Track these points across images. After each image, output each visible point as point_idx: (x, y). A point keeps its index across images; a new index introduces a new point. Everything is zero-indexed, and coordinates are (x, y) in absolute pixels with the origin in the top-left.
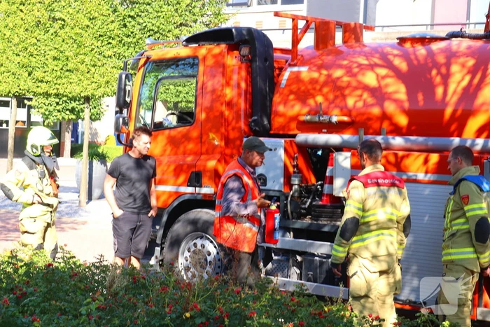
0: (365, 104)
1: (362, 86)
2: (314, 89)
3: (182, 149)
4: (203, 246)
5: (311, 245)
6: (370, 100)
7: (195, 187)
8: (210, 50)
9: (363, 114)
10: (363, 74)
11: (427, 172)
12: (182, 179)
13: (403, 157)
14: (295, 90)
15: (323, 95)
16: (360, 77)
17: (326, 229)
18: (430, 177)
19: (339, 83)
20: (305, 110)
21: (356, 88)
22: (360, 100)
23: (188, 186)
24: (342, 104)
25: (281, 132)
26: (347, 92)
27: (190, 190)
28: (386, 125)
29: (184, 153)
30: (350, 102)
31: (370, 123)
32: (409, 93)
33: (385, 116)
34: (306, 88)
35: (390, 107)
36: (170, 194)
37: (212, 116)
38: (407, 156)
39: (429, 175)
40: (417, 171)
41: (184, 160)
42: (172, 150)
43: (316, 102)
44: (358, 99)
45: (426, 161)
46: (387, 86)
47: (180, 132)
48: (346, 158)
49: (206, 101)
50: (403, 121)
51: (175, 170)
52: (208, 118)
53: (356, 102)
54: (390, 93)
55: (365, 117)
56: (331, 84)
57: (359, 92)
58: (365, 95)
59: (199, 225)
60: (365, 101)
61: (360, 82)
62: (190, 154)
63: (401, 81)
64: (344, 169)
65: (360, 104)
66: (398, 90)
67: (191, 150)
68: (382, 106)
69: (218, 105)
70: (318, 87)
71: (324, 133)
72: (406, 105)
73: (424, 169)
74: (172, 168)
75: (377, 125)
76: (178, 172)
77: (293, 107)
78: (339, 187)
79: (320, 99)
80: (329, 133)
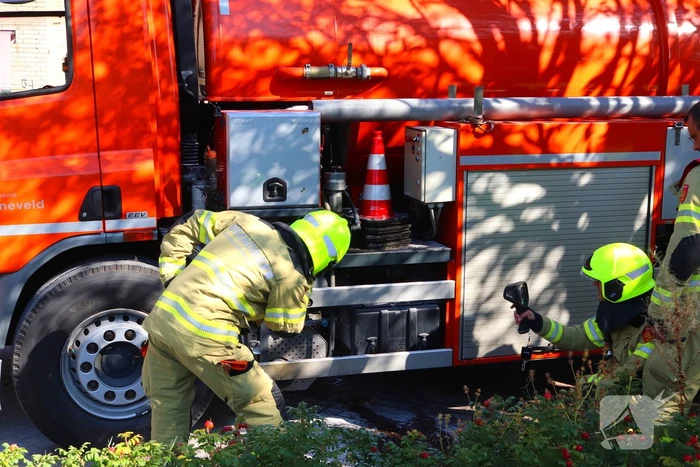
0: (407, 48)
1: (391, 16)
2: (299, 19)
3: (44, 143)
5: (386, 291)
6: (415, 40)
7: (104, 219)
9: (404, 63)
11: (588, 151)
12: (66, 205)
13: (551, 130)
14: (258, 20)
15: (321, 31)
17: (414, 260)
18: (594, 158)
21: (382, 20)
22: (396, 40)
23: (82, 219)
24: (362, 46)
25: (238, 99)
26: (366, 25)
27: (92, 226)
28: (445, 80)
29: (53, 150)
30: (378, 42)
31: (419, 77)
32: (476, 28)
33: (444, 66)
34: (280, 16)
35: (452, 52)
36: (31, 242)
37: (125, 72)
38: (559, 128)
39: (592, 155)
40: (575, 150)
41: (60, 165)
42: (14, 146)
43: (310, 43)
44: (390, 37)
45: (588, 134)
46: (436, 16)
47: (34, 107)
48: (448, 137)
50: (475, 72)
51: (41, 189)
52: (113, 75)
53: (388, 43)
54: (446, 29)
55: (409, 68)
56: (331, 11)
57: (389, 26)
58: (403, 32)
59: (123, 295)
60: (404, 41)
62: (70, 152)
63: (455, 11)
65: (396, 47)
67: (71, 144)
68: (436, 50)
69: (137, 46)
70: (306, 16)
71: (329, 96)
72: (478, 47)
73: (584, 146)
74: (33, 183)
75: (430, 81)
76: (50, 192)
77: (262, 51)
78: (435, 188)
79: (316, 38)
80: (336, 96)
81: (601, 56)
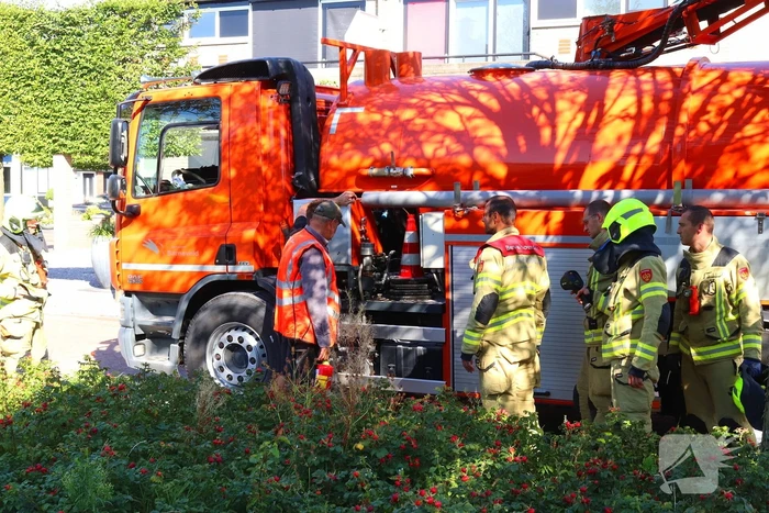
0: (449, 152)
1: (442, 129)
2: (377, 135)
3: (203, 217)
4: (241, 340)
6: (455, 147)
7: (227, 264)
8: (236, 89)
9: (448, 164)
10: (442, 115)
11: (548, 234)
12: (208, 254)
14: (351, 137)
15: (391, 143)
16: (438, 119)
17: (414, 310)
18: (552, 239)
19: (410, 127)
20: (368, 162)
21: (434, 133)
22: (441, 147)
23: (216, 264)
24: (417, 153)
25: (335, 190)
26: (423, 137)
27: (221, 268)
28: (477, 177)
29: (208, 221)
30: (429, 150)
31: (457, 175)
32: (505, 137)
33: (476, 166)
34: (366, 134)
35: (483, 155)
36: (192, 275)
37: (245, 174)
39: (551, 237)
40: (536, 232)
41: (208, 231)
42: (189, 218)
43: (381, 151)
44: (438, 145)
45: (547, 220)
46: (476, 128)
47: (200, 195)
48: (438, 220)
49: (236, 153)
51: (197, 243)
52: (239, 175)
53: (436, 150)
54: (481, 138)
55: (449, 168)
56: (400, 128)
57: (439, 137)
58: (448, 141)
59: (236, 313)
60: (447, 148)
61: (438, 125)
62: (215, 223)
63: (492, 123)
64: (434, 233)
65: (442, 152)
66: (493, 134)
67: (217, 217)
68: (471, 154)
69: (253, 158)
70: (382, 132)
71: (394, 189)
72: (504, 151)
73: (544, 230)
74: (193, 240)
75: (465, 178)
76: (201, 246)
77: (350, 158)
78: (431, 258)
79: (386, 147)
80: (400, 189)
81: (611, 155)
